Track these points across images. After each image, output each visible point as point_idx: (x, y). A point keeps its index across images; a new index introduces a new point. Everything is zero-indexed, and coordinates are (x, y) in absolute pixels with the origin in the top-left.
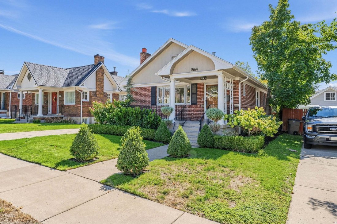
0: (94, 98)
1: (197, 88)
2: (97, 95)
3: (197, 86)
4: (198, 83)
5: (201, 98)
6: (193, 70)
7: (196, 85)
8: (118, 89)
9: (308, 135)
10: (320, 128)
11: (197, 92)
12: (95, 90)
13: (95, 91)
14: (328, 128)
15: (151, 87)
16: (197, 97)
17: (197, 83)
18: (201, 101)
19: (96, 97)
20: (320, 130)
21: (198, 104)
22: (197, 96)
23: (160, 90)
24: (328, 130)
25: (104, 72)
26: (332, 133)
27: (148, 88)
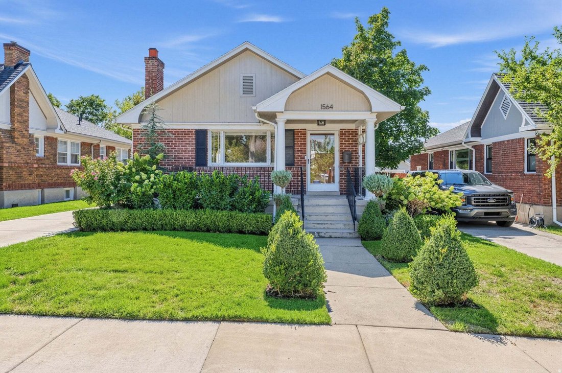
0: (8, 145)
1: (294, 136)
2: (16, 140)
3: (294, 134)
4: (296, 129)
5: (302, 156)
6: (324, 108)
7: (292, 132)
8: (59, 128)
9: (459, 209)
10: (477, 199)
11: (294, 144)
12: (7, 127)
13: (9, 129)
14: (484, 199)
15: (196, 130)
16: (294, 153)
17: (294, 130)
18: (302, 161)
19: (13, 142)
20: (477, 202)
21: (296, 164)
22: (294, 151)
23: (216, 138)
24: (484, 202)
25: (29, 89)
26: (488, 205)
27: (190, 131)
